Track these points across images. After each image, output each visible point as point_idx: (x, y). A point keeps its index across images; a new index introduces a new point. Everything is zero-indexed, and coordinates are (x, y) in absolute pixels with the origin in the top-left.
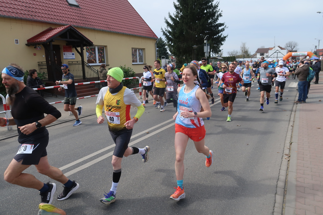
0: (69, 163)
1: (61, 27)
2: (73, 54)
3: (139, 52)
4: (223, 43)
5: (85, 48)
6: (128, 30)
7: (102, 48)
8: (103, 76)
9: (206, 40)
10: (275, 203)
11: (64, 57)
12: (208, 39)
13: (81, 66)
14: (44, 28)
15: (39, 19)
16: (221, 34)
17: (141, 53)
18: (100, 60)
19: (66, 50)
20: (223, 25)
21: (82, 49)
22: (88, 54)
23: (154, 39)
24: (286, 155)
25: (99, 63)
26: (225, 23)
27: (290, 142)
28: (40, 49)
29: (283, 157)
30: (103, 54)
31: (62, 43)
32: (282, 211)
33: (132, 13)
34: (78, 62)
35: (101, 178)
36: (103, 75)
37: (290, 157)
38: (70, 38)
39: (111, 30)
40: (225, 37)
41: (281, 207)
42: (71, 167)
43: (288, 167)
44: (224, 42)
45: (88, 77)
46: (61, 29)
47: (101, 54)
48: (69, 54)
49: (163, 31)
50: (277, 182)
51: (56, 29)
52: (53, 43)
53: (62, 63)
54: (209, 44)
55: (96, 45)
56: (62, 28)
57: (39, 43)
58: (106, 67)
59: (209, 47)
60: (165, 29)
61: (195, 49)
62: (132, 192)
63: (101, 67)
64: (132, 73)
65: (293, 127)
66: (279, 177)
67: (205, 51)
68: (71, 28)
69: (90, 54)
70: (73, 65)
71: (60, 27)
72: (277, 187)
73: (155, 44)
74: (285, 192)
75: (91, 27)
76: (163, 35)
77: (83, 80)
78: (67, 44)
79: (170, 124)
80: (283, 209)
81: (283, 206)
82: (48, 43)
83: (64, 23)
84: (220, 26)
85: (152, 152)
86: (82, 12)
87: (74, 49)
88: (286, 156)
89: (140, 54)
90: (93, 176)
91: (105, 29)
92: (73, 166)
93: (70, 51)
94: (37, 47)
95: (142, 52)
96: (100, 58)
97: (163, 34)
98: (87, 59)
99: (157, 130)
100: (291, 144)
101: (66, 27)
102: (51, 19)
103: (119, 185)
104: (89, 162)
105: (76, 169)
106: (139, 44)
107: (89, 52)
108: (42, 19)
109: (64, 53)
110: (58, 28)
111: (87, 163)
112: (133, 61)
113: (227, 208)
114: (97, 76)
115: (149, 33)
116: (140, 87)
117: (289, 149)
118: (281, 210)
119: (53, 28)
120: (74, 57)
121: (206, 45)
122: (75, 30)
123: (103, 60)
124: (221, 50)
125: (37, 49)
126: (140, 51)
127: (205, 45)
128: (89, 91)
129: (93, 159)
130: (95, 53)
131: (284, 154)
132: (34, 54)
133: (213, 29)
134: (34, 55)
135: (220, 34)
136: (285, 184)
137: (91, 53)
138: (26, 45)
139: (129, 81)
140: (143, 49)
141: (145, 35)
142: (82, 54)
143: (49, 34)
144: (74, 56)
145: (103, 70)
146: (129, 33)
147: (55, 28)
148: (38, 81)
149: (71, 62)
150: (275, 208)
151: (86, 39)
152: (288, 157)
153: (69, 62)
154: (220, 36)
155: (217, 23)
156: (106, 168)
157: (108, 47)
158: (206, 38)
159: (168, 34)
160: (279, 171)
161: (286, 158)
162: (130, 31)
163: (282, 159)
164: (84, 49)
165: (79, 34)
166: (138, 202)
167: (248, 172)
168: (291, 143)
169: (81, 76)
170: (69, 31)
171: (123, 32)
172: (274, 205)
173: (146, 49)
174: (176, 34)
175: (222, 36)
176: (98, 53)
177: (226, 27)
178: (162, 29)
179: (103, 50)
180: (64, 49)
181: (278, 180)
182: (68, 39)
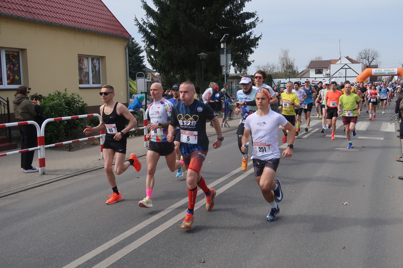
3: (92, 64)
4: (253, 49)
6: (71, 18)
7: (16, 54)
8: (22, 112)
9: (223, 42)
12: (227, 41)
16: (251, 33)
17: (97, 65)
18: (11, 78)
20: (253, 16)
23: (123, 38)
25: (8, 84)
26: (256, 13)
30: (17, 65)
36: (23, 109)
39: (35, 18)
40: (257, 39)
44: (256, 48)
47: (12, 66)
49: (139, 24)
54: (230, 51)
55: (2, 48)
59: (229, 56)
60: (143, 21)
61: (203, 60)
63: (17, 93)
64: (80, 105)
67: (222, 64)
73: (126, 49)
76: (140, 31)
84: (248, 18)
89: (94, 67)
91: (24, 15)
95: (99, 64)
96: (11, 74)
97: (138, 29)
99: (155, 228)
112: (81, 82)
114: (6, 112)
115: (114, 27)
116: (102, 134)
121: (225, 53)
123: (17, 78)
124: (252, 62)
126: (95, 61)
127: (221, 51)
133: (235, 22)
135: (247, 33)
139: (74, 123)
140: (101, 58)
141: (105, 30)
145: (22, 98)
146: (73, 25)
154: (249, 37)
155: (242, 12)
157: (29, 53)
158: (224, 39)
159: (150, 31)
171: (60, 22)
173: (106, 58)
174: (165, 29)
175: (252, 37)
176: (7, 65)
177: (258, 21)
178: (137, 20)
179: (17, 57)
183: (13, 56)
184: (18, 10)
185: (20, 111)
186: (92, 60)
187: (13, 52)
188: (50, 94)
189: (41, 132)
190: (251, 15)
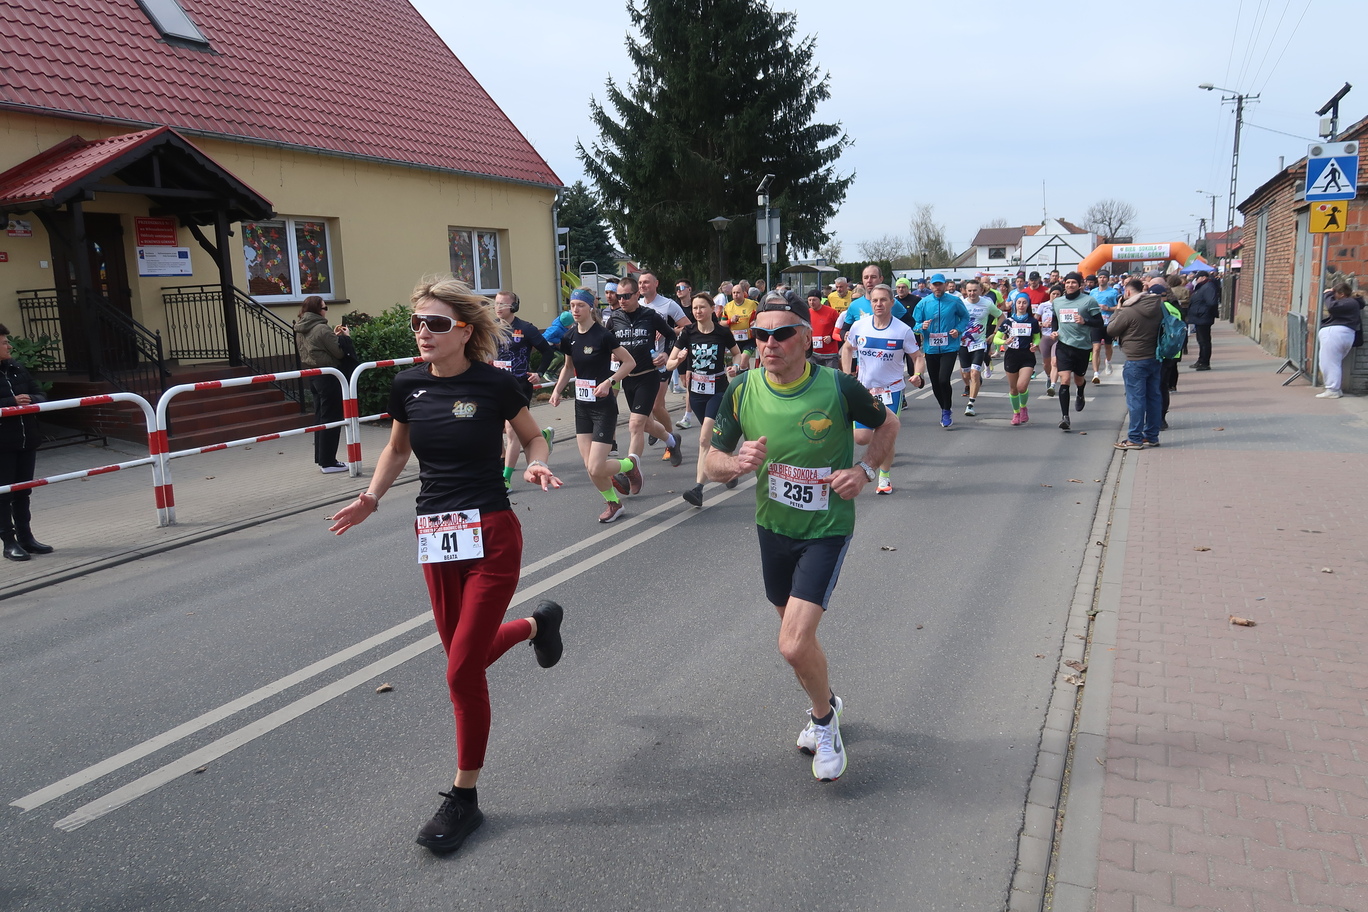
0: (132, 744)
1: (125, 137)
2: (183, 255)
3: (480, 245)
4: (834, 206)
5: (236, 227)
6: (432, 149)
7: (317, 229)
8: (313, 351)
9: (763, 192)
10: (1014, 873)
11: (143, 267)
12: (773, 191)
13: (218, 307)
14: (47, 140)
15: (21, 98)
16: (828, 170)
17: (491, 248)
18: (310, 279)
19: (152, 236)
20: (835, 133)
21: (223, 234)
22: (251, 253)
23: (545, 188)
24: (1070, 664)
25: (303, 292)
26: (839, 126)
27: (1088, 608)
28: (25, 232)
29: (1059, 675)
30: (321, 253)
31: (129, 207)
32: (1043, 905)
33: (450, 77)
34: (206, 289)
35: (272, 805)
36: (315, 343)
37: (1084, 671)
38: (165, 185)
39: (354, 150)
40: (844, 184)
41: (1040, 888)
42: (138, 762)
43: (1075, 715)
44: (840, 203)
45: (254, 356)
46: (123, 146)
47: (310, 254)
48: (166, 255)
49: (586, 156)
50: (1030, 781)
51: (102, 144)
52: (87, 207)
53: (133, 294)
54: (778, 211)
55: (289, 216)
56: (131, 138)
57: (22, 208)
58: (326, 309)
59: (777, 222)
60: (595, 149)
61: (720, 231)
62: (408, 861)
65: (1104, 546)
66: (1039, 758)
67: (760, 241)
68: (168, 141)
69: (260, 252)
70: (183, 301)
71: (120, 137)
72: (1026, 802)
73: (552, 211)
74: (1059, 823)
75: (265, 136)
76: (587, 171)
77: (228, 367)
78: (153, 212)
79: (601, 551)
80: (1047, 895)
81: (1046, 883)
82: (59, 206)
83: (139, 116)
84: (823, 138)
85: (511, 675)
86: (224, 70)
87: (187, 233)
88: (1071, 669)
89: (484, 252)
90: (239, 801)
91: (329, 145)
92: (146, 758)
93: (167, 239)
94: (15, 223)
95: (495, 245)
96: (309, 271)
97: (585, 168)
98: (248, 275)
99: (543, 579)
100: (1093, 620)
101: (144, 133)
102: (77, 101)
103: (355, 834)
104: (225, 734)
105: (161, 769)
106: (479, 209)
107: (256, 245)
108: (37, 101)
109: (138, 249)
110: (112, 142)
111: (217, 743)
113: (817, 906)
115: (524, 166)
117: (1083, 641)
118: (1038, 897)
119: (87, 139)
120: (186, 266)
121: (767, 216)
122: (188, 151)
123: (321, 278)
124: (830, 236)
125: (14, 232)
126: (486, 239)
127: (759, 212)
128: (258, 415)
129: (246, 722)
130: (285, 250)
131: (1063, 660)
133: (795, 148)
134: (1, 260)
135: (821, 171)
136: (1061, 790)
137: (266, 249)
140: (498, 233)
141: (505, 173)
142: (221, 255)
143: (70, 164)
144: (188, 261)
146: (436, 163)
147: (97, 142)
148: (11, 375)
149: (176, 291)
150: (1015, 895)
151: (239, 189)
152: (1078, 673)
153: (162, 289)
154: (825, 178)
155: (809, 124)
156: (299, 759)
157: (342, 224)
158: (765, 185)
159: (609, 170)
160: (1039, 734)
161: (1069, 680)
162: (441, 156)
163: (1053, 683)
164: (232, 234)
165: (209, 167)
166: (430, 904)
167: (915, 745)
168: (1093, 613)
169: (219, 351)
170: (161, 151)
171: (409, 159)
172: (1012, 880)
173: (511, 233)
174: (641, 166)
175: (832, 180)
176: (299, 251)
177: (846, 143)
178: (582, 148)
179: (320, 236)
180: (140, 232)
181: (1033, 772)
182: (158, 190)
183: (312, 232)
184: (320, 135)
185: (309, 348)
186: (480, 237)
187: (313, 224)
188: (385, 313)
189: (349, 391)
190: (829, 131)
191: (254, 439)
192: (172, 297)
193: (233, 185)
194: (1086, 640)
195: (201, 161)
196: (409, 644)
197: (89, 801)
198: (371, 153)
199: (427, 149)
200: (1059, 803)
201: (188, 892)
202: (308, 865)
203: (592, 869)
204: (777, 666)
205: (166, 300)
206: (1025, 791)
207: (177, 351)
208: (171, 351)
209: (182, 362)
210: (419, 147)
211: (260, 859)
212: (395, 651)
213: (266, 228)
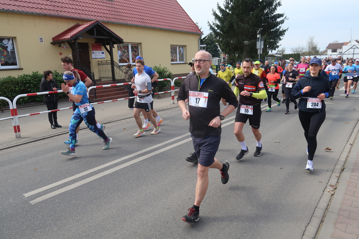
0: (56, 181)
1: (88, 23)
2: (103, 53)
4: (281, 37)
5: (115, 46)
6: (167, 24)
7: (136, 46)
8: (128, 78)
9: (259, 34)
11: (93, 56)
12: (262, 33)
13: (110, 66)
14: (71, 25)
15: (65, 14)
16: (280, 27)
17: (182, 50)
19: (95, 48)
20: (282, 16)
21: (112, 47)
22: (120, 52)
23: (197, 34)
24: (331, 186)
25: (133, 62)
26: (284, 14)
27: (342, 166)
28: (66, 48)
29: (326, 189)
30: (137, 52)
31: (90, 41)
33: (173, 5)
34: (107, 62)
36: (129, 76)
37: (336, 189)
38: (97, 35)
39: (146, 25)
40: (285, 31)
42: (55, 187)
43: (328, 204)
44: (283, 36)
45: (118, 79)
46: (87, 25)
47: (134, 52)
48: (98, 53)
49: (210, 25)
50: (307, 226)
51: (83, 25)
52: (79, 41)
53: (91, 63)
54: (263, 39)
55: (129, 43)
57: (64, 42)
58: (132, 67)
59: (263, 42)
60: (213, 23)
61: (246, 45)
62: (109, 226)
63: (126, 67)
64: (168, 73)
65: (352, 145)
66: (312, 219)
67: (257, 48)
68: (98, 24)
69: (122, 52)
70: (102, 65)
71: (87, 23)
72: (303, 234)
73: (199, 40)
75: (123, 22)
76: (210, 29)
77: (112, 81)
78: (96, 42)
82: (71, 41)
83: (89, 17)
84: (279, 18)
85: (156, 172)
86: (114, 5)
87: (103, 48)
88: (331, 188)
89: (180, 51)
90: (74, 201)
91: (140, 24)
92: (57, 186)
93: (99, 49)
94: (64, 45)
95: (183, 50)
96: (134, 57)
97: (210, 28)
98: (119, 58)
100: (343, 171)
101: (92, 22)
102: (78, 14)
103: (99, 216)
105: (60, 189)
106: (178, 40)
107: (121, 50)
108: (69, 15)
109: (92, 51)
110: (85, 24)
112: (172, 60)
114: (124, 78)
115: (192, 28)
116: (172, 90)
117: (337, 178)
119: (80, 24)
120: (104, 56)
121: (260, 40)
122: (102, 26)
124: (279, 46)
125: (63, 48)
127: (258, 40)
128: (118, 94)
130: (128, 52)
131: (329, 184)
132: (60, 53)
133: (270, 21)
134: (60, 55)
135: (278, 27)
136: (317, 231)
137: (124, 52)
138: (51, 43)
139: (164, 83)
140: (184, 46)
142: (111, 53)
143: (75, 30)
144: (104, 54)
145: (129, 70)
146: (167, 28)
147: (82, 25)
148: (52, 84)
149: (101, 62)
151: (115, 36)
152: (333, 189)
153: (98, 61)
154: (279, 29)
155: (274, 14)
156: (93, 191)
157: (143, 44)
158: (260, 32)
159: (216, 28)
160: (314, 210)
161: (329, 191)
162: (169, 26)
163: (323, 192)
164: (114, 48)
165: (108, 30)
167: (270, 209)
168: (343, 168)
169: (110, 77)
170: (96, 26)
171: (160, 27)
173: (187, 46)
174: (225, 27)
175: (281, 30)
176: (132, 52)
177: (286, 19)
178: (209, 23)
179: (137, 48)
180: (93, 47)
181: (309, 224)
182: (95, 36)
183: (135, 47)
184: (137, 21)
185: (127, 77)
186: (179, 48)
187: (135, 45)
190: (281, 15)
191: (111, 101)
192: (100, 64)
193: (113, 35)
194: (339, 178)
195: (105, 29)
196: (133, 160)
197: (40, 196)
198: (150, 25)
199: (165, 24)
200: (315, 237)
201: (52, 227)
202: (84, 223)
203: (158, 237)
204: (233, 177)
205: (99, 64)
206: (304, 231)
207: (101, 77)
208: (100, 77)
209: (102, 80)
210: (163, 24)
211: (73, 220)
212: (129, 161)
213: (124, 46)
